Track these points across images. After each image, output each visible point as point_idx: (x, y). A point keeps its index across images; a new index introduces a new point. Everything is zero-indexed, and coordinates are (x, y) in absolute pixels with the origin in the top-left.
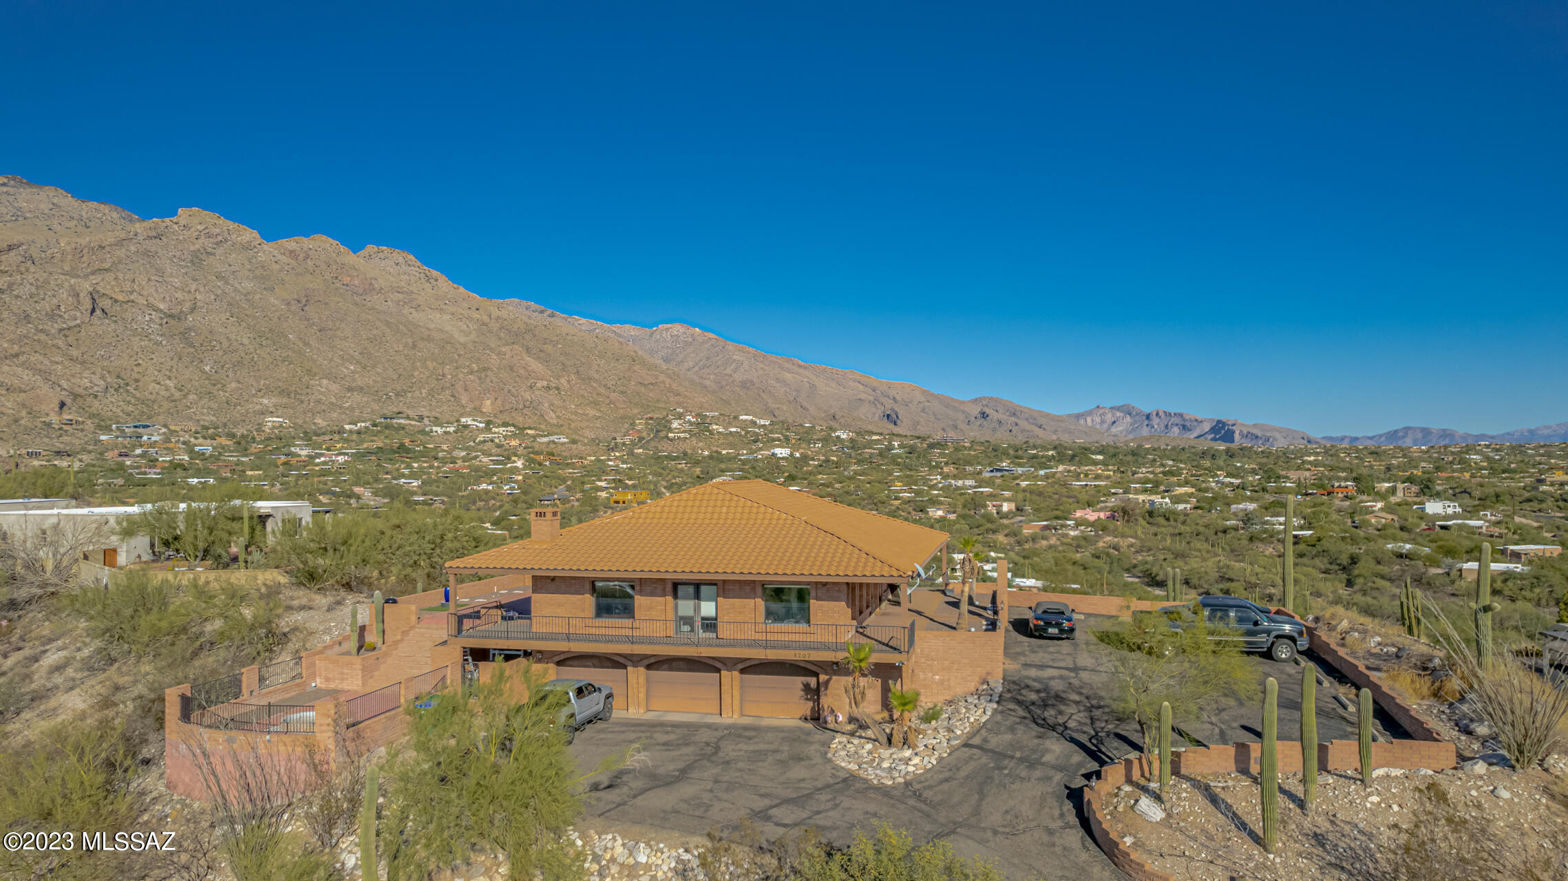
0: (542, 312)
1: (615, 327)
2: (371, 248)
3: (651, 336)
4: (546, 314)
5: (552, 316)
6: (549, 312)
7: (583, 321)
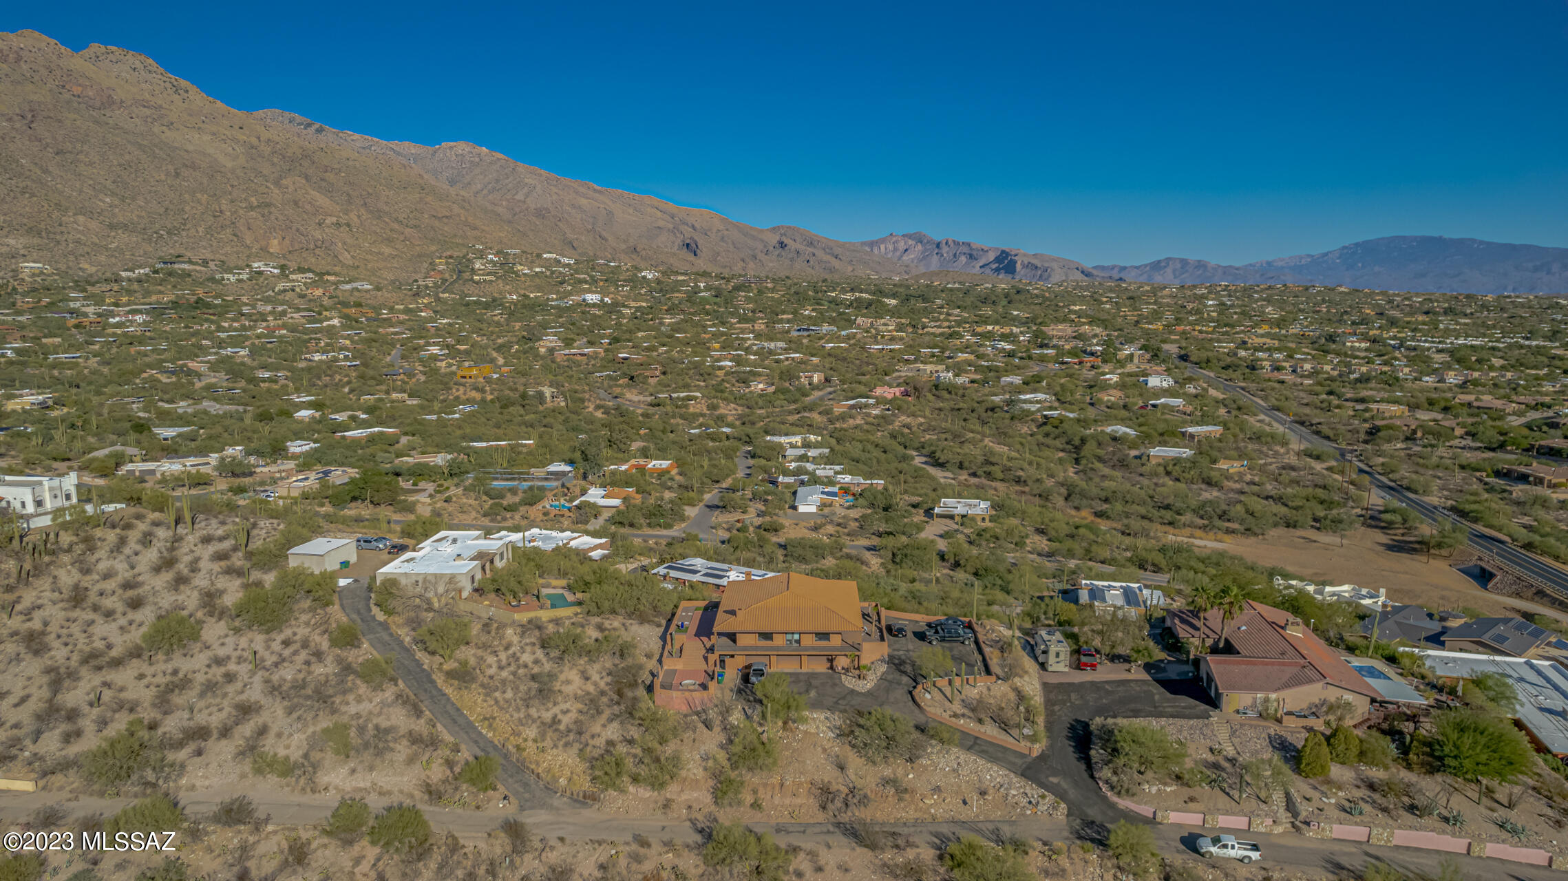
0: (309, 125)
1: (394, 145)
2: (96, 48)
3: (433, 155)
4: (313, 128)
5: (320, 131)
6: (317, 126)
7: (356, 136)
